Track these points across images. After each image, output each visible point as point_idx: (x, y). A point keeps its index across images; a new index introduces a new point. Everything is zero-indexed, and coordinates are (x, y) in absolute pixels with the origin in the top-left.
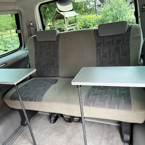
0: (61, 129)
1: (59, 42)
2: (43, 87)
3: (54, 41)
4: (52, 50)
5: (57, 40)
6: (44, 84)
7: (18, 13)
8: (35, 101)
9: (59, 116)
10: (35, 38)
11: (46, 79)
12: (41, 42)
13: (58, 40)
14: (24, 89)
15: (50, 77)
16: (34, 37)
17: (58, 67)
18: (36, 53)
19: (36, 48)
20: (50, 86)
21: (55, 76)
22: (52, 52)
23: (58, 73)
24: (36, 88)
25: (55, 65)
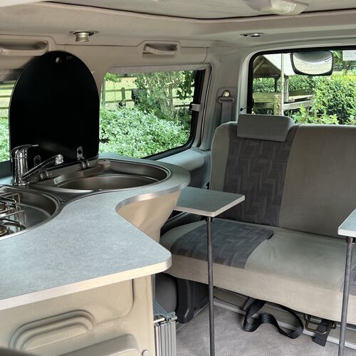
0: (269, 347)
1: (290, 145)
2: (242, 241)
3: (280, 142)
4: (271, 162)
5: (286, 141)
6: (242, 234)
7: (205, 70)
8: (229, 264)
9: (265, 318)
10: (233, 129)
11: (245, 225)
12: (246, 139)
13: (289, 141)
14: (200, 236)
15: (254, 223)
16: (231, 125)
17: (278, 201)
18: (229, 162)
19: (231, 151)
20: (260, 242)
21: (267, 222)
22: (271, 165)
23: (276, 217)
24: (227, 240)
25: (273, 198)
